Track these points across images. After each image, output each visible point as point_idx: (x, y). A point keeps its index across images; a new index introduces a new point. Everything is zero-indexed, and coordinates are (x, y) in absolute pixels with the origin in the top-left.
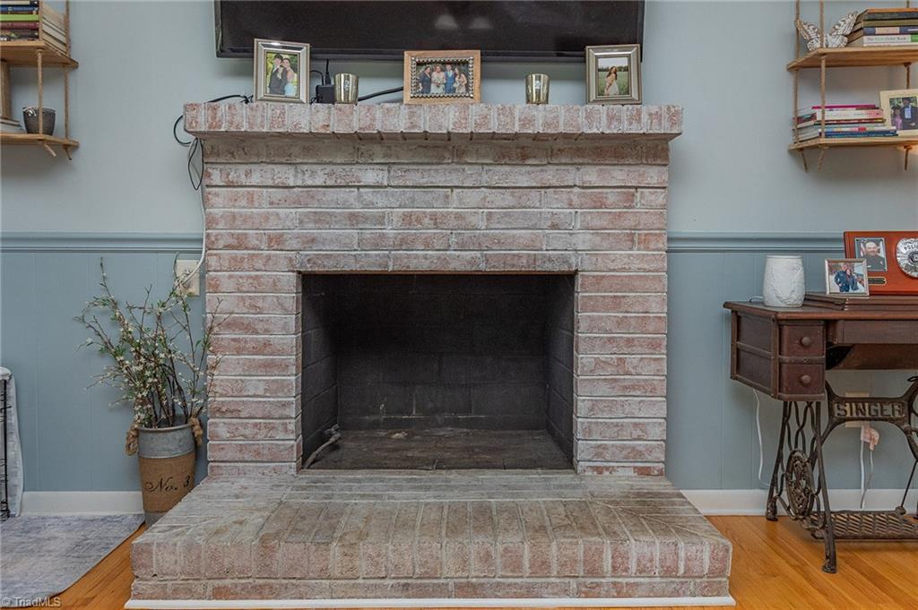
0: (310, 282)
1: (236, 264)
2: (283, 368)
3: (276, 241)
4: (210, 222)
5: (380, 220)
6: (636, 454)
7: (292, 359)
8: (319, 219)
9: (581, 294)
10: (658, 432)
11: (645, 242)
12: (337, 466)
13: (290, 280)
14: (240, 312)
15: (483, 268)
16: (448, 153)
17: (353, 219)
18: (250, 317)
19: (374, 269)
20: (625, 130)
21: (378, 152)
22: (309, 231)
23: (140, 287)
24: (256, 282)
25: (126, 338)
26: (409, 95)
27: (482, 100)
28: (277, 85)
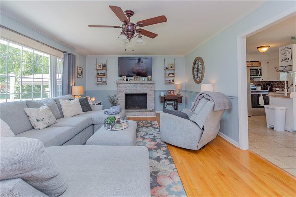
1: (120, 93)
2: (124, 101)
3: (123, 91)
4: (118, 90)
5: (131, 89)
6: (152, 108)
7: (124, 100)
8: (126, 89)
9: (148, 95)
10: (154, 106)
11: (153, 91)
12: (128, 109)
13: (124, 94)
14: (120, 97)
15: (140, 93)
16: (137, 84)
17: (129, 89)
18: (121, 97)
19: (131, 93)
20: (150, 83)
21: (131, 84)
22: (126, 90)
23: (112, 95)
24: (121, 94)
25: (111, 99)
26: (134, 80)
27: (139, 81)
28: (123, 79)
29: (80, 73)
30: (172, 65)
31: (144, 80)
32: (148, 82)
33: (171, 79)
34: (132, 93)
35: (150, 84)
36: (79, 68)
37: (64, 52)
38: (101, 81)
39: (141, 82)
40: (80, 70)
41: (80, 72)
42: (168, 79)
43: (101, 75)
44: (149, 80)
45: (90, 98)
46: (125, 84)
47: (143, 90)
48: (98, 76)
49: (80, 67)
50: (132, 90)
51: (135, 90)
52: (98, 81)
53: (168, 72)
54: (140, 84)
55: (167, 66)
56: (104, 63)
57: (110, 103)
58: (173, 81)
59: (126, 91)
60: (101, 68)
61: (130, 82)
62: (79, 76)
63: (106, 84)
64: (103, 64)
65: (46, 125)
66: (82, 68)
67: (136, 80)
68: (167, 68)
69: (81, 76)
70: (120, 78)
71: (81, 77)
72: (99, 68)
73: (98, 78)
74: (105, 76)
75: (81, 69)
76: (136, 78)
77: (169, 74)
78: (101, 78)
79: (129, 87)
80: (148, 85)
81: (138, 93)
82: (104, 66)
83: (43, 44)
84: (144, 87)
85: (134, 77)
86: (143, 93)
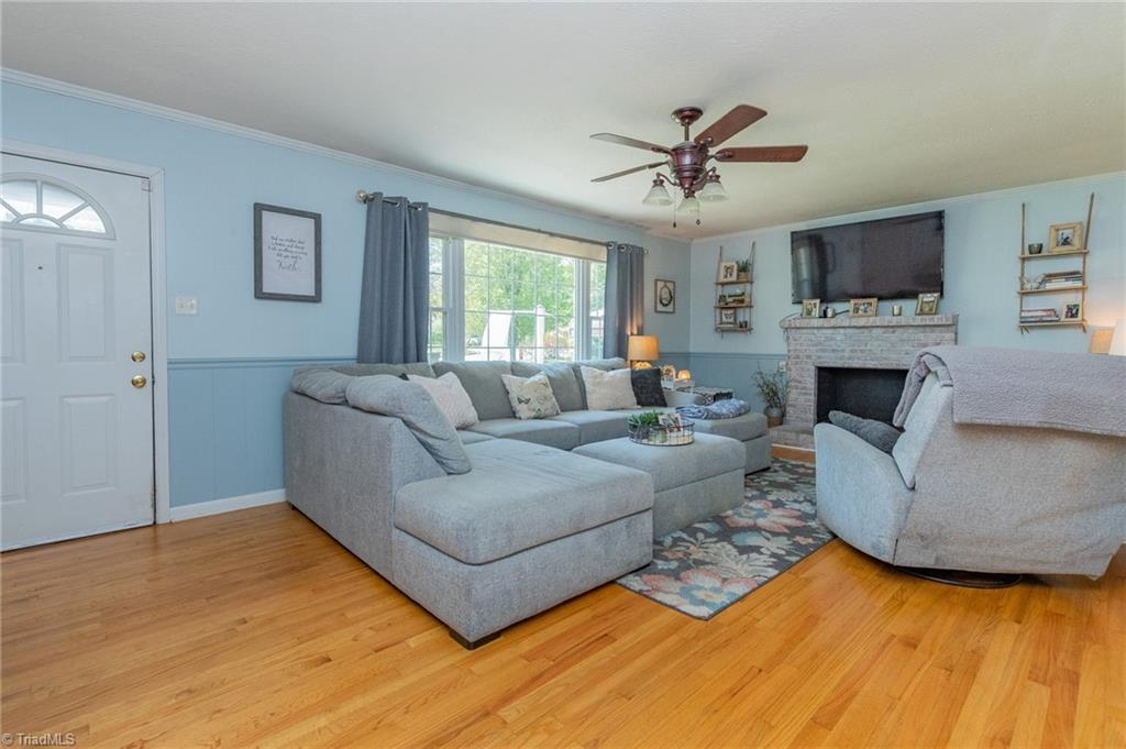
0: (820, 369)
1: (797, 363)
2: (809, 395)
3: (809, 357)
4: (789, 351)
5: (843, 351)
7: (813, 392)
8: (823, 351)
13: (813, 369)
14: (797, 378)
15: (879, 367)
16: (866, 330)
17: (834, 351)
18: (801, 379)
19: (840, 366)
20: (928, 323)
21: (842, 331)
22: (819, 354)
23: (769, 369)
24: (802, 369)
25: (765, 383)
26: (851, 313)
27: (876, 315)
28: (809, 313)
29: (664, 296)
30: (1067, 233)
31: (896, 312)
32: (919, 320)
33: (1060, 303)
34: (846, 366)
35: (928, 329)
36: (660, 284)
37: (607, 245)
38: (732, 320)
39: (887, 319)
40: (665, 290)
41: (666, 295)
42: (1036, 305)
43: (730, 300)
44: (922, 313)
45: (674, 373)
46: (815, 331)
47: (894, 356)
48: (723, 304)
49: (665, 281)
50: (846, 355)
51: (860, 354)
52: (724, 319)
53: (1037, 269)
54: (880, 331)
55: (1033, 239)
56: (744, 257)
57: (762, 398)
58: (1073, 311)
59: (819, 357)
60: (734, 278)
61: (833, 322)
62: (660, 308)
63: (750, 330)
64: (737, 263)
65: (533, 414)
66: (674, 283)
67: (860, 312)
68: (1037, 251)
69: (671, 305)
70: (798, 309)
71: (670, 308)
72: (726, 277)
73: (724, 312)
74: (742, 301)
75: (670, 285)
76: (862, 307)
77: (1050, 277)
78: (730, 312)
79: (833, 343)
80: (921, 336)
81: (870, 364)
82: (744, 268)
83: (552, 234)
84: (902, 340)
85: (853, 302)
86: (894, 367)
